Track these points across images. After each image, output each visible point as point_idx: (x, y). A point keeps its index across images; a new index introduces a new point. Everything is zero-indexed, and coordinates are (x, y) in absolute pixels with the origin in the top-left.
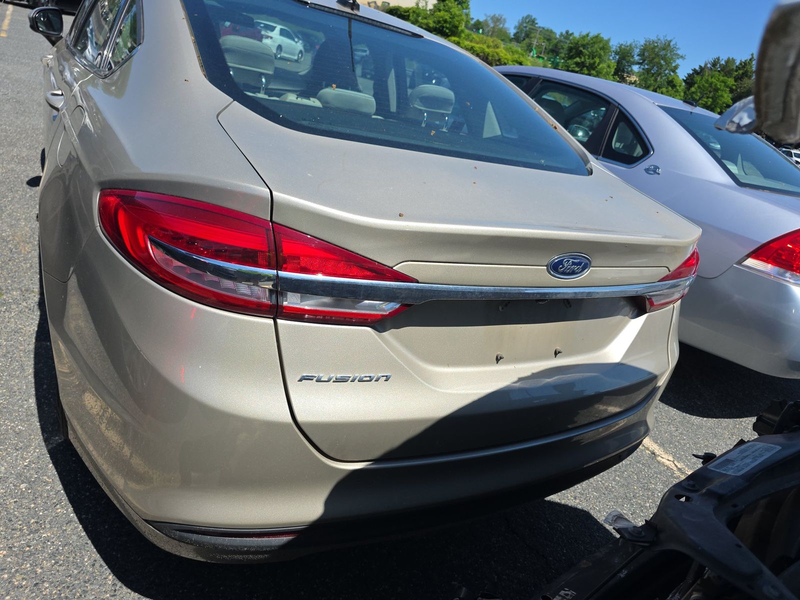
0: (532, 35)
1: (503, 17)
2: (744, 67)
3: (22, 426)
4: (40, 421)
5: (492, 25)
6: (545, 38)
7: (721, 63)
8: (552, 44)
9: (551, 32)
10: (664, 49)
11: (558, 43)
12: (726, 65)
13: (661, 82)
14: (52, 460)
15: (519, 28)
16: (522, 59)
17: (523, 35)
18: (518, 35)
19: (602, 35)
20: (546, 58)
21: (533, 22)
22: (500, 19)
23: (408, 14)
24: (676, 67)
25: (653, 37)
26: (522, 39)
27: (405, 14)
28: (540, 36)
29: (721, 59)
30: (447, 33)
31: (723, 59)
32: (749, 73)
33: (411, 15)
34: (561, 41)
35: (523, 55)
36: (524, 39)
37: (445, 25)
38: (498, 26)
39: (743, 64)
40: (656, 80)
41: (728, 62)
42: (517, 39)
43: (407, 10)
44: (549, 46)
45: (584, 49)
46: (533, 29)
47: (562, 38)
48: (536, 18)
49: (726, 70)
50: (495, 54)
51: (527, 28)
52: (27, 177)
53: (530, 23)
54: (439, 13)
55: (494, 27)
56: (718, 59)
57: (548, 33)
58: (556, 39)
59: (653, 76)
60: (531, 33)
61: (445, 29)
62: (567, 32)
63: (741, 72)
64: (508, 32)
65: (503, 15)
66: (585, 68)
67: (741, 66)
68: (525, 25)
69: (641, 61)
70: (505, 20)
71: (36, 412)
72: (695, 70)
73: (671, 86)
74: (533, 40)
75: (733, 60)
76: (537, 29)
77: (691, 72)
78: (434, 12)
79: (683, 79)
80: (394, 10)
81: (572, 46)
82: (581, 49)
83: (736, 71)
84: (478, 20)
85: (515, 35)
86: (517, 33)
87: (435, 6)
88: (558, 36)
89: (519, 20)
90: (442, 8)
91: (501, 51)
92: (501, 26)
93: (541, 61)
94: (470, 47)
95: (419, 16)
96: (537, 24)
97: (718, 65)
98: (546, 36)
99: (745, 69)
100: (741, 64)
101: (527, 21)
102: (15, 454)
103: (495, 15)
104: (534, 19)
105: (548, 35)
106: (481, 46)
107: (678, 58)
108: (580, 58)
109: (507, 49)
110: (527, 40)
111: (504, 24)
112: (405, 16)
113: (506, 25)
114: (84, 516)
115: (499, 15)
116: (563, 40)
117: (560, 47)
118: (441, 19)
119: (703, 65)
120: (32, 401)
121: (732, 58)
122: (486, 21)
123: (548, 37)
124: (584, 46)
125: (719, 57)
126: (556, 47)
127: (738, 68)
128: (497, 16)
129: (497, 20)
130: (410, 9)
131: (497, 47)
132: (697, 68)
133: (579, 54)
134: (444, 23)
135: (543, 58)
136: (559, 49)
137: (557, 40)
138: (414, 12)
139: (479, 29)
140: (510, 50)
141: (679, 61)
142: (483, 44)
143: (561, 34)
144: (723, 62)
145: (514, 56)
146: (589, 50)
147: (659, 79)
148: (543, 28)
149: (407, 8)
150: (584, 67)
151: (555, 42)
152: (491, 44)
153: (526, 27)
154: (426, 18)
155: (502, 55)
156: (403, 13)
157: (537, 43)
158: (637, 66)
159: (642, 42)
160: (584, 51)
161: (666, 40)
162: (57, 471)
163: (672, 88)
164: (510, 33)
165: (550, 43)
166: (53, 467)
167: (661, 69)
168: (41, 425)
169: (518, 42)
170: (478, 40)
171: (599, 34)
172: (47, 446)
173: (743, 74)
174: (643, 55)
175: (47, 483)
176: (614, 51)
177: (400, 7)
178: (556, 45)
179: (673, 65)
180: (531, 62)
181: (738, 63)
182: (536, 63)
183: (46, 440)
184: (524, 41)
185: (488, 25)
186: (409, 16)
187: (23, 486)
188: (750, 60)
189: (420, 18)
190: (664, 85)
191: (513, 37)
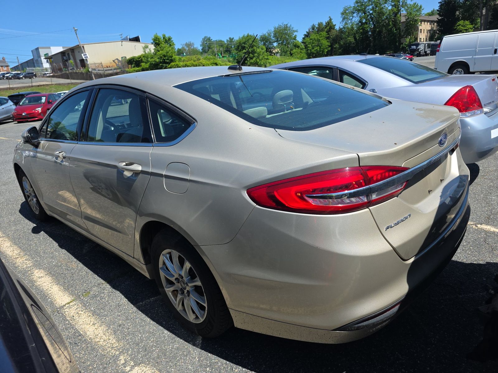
0: (212, 47)
1: (192, 42)
2: (328, 25)
3: (175, 345)
4: (181, 338)
5: (187, 49)
6: (219, 46)
7: (316, 26)
8: (225, 48)
9: (221, 41)
10: (285, 30)
11: (227, 45)
12: (319, 27)
13: (291, 47)
14: (207, 352)
15: (202, 45)
16: (215, 61)
17: (207, 48)
18: (204, 49)
19: (250, 34)
20: (227, 56)
21: (209, 39)
22: (190, 44)
23: (141, 59)
24: (295, 37)
25: (277, 26)
26: (207, 50)
27: (139, 59)
28: (216, 46)
29: (315, 24)
30: (168, 62)
31: (316, 25)
32: (332, 27)
33: (143, 58)
34: (228, 44)
35: (214, 59)
36: (208, 50)
37: (165, 58)
38: (190, 48)
39: (328, 23)
40: (288, 47)
41: (319, 25)
42: (204, 51)
43: (139, 57)
44: (223, 49)
45: (245, 44)
46: (211, 43)
47: (229, 42)
48: (210, 37)
49: (320, 30)
50: (200, 64)
51: (208, 44)
52: (29, 230)
53: (208, 41)
54: (159, 53)
55: (189, 50)
56: (314, 25)
57: (220, 43)
58: (225, 44)
59: (285, 45)
60: (211, 45)
61: (166, 60)
62: (230, 38)
63: (328, 28)
64: (198, 49)
65: (191, 42)
66: (251, 54)
67: (327, 25)
68: (205, 42)
69: (276, 40)
70: (193, 43)
71: (174, 336)
72: (305, 35)
73: (297, 47)
74: (213, 49)
75: (322, 23)
76: (213, 42)
77: (304, 36)
78: (156, 53)
79: (301, 42)
80: (132, 59)
81: (238, 45)
82: (243, 45)
83: (326, 28)
84: (178, 49)
85: (202, 49)
86: (203, 48)
87: (154, 49)
88: (226, 42)
89: (201, 41)
90: (159, 49)
91: (202, 61)
92: (192, 47)
93: (225, 59)
94: (184, 65)
95: (148, 58)
96: (212, 40)
97: (315, 28)
98: (219, 44)
99: (330, 26)
100: (326, 24)
101: (206, 40)
102: (188, 358)
103: (187, 43)
104: (209, 37)
105: (220, 44)
106: (190, 62)
107: (294, 32)
108: (245, 49)
109: (205, 59)
110: (210, 50)
111: (193, 46)
112: (139, 60)
113: (195, 46)
114: (249, 367)
115: (189, 42)
116: (230, 43)
117: (230, 48)
118: (161, 55)
119: (308, 31)
120: (166, 332)
121: (321, 22)
122: (183, 48)
123: (221, 45)
124: (244, 43)
125: (314, 24)
126: (227, 48)
127: (326, 27)
128: (188, 43)
129: (189, 45)
130: (141, 56)
131: (199, 59)
132: (306, 33)
133: (244, 48)
134: (164, 57)
135: (226, 57)
136: (230, 49)
137: (227, 44)
138: (144, 56)
139: (183, 53)
140: (207, 59)
141: (295, 34)
142: (191, 60)
143: (227, 41)
144: (317, 26)
145: (211, 61)
146: (248, 44)
147: (289, 46)
148: (216, 41)
149: (139, 56)
150: (249, 54)
151: (225, 46)
152: (195, 59)
153: (206, 43)
154: (152, 58)
155: (204, 63)
156: (137, 60)
157: (217, 50)
158: (276, 43)
159: (273, 30)
160: (245, 45)
161: (284, 25)
162: (215, 355)
163: (298, 48)
164: (199, 50)
165: (223, 47)
166: (211, 354)
167: (288, 40)
168: (183, 340)
169: (206, 53)
170: (187, 59)
171: (248, 34)
172: (197, 347)
173: (330, 28)
174: (276, 36)
175: (217, 363)
176: (259, 40)
177: (134, 57)
178: (227, 47)
179: (293, 36)
180: (221, 61)
181: (324, 24)
182: (223, 60)
183: (194, 345)
184: (209, 51)
185: (185, 50)
186: (142, 60)
187: (208, 369)
188: (330, 20)
189: (149, 59)
190: (293, 48)
191: (202, 51)
